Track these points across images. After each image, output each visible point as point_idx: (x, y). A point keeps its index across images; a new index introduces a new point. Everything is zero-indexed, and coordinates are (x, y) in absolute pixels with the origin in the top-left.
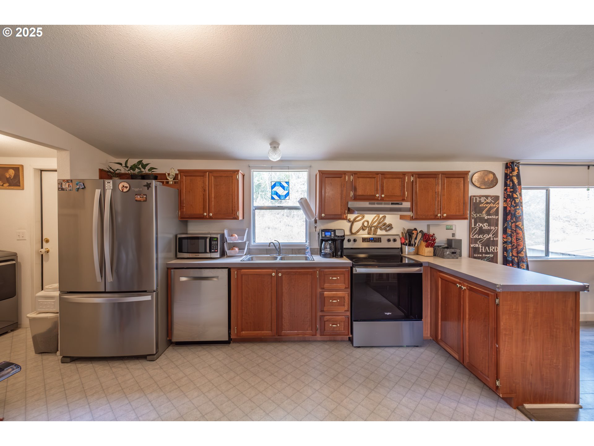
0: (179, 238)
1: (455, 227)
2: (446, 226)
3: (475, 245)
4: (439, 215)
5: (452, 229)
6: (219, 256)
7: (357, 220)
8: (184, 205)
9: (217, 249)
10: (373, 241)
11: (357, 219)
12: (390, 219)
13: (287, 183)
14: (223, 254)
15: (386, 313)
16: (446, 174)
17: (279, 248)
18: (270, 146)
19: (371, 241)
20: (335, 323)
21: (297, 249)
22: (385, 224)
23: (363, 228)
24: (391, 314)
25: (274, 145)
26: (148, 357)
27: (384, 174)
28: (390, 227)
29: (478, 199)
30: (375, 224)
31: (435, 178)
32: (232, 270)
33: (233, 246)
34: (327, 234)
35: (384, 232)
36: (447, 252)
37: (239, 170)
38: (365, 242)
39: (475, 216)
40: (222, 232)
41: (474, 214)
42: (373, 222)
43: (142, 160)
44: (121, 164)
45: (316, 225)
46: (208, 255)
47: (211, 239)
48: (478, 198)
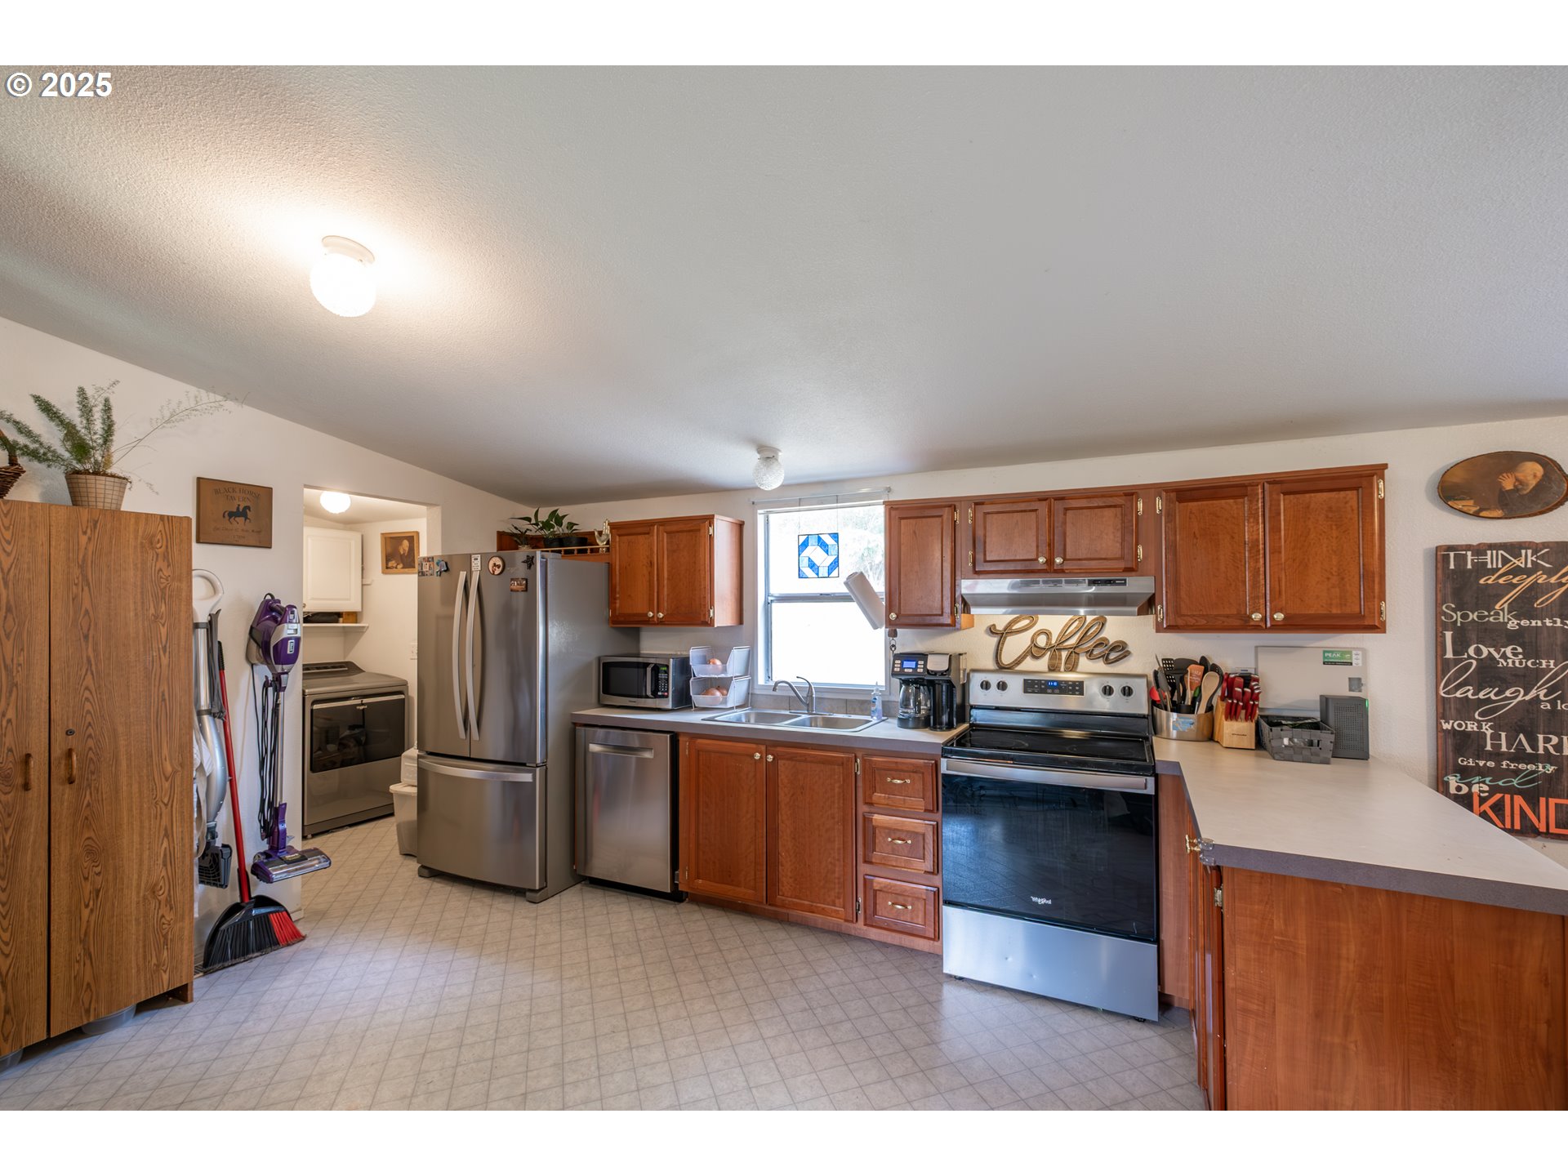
0: (604, 664)
1: (1360, 657)
2: (1324, 652)
3: (1460, 725)
4: (1257, 616)
5: (1351, 664)
6: (670, 706)
7: (1014, 628)
8: (618, 596)
9: (667, 691)
10: (1057, 691)
11: (1016, 627)
12: (1117, 627)
13: (835, 536)
14: (684, 701)
15: (1034, 899)
16: (1281, 482)
17: (810, 695)
18: (758, 456)
19: (1049, 691)
20: (901, 899)
21: (857, 701)
22: (1102, 643)
23: (1034, 652)
24: (1050, 902)
25: (768, 454)
26: (528, 894)
27: (1063, 499)
28: (1120, 650)
29: (1470, 558)
30: (1073, 641)
31: (1243, 496)
32: (682, 739)
33: (709, 685)
34: (906, 664)
35: (1100, 666)
36: (1281, 738)
37: (713, 515)
38: (1033, 692)
39: (1459, 619)
40: (685, 653)
41: (1454, 610)
42: (1064, 636)
43: (555, 508)
44: (529, 519)
45: (893, 642)
46: (650, 703)
47: (656, 669)
48: (1469, 553)
